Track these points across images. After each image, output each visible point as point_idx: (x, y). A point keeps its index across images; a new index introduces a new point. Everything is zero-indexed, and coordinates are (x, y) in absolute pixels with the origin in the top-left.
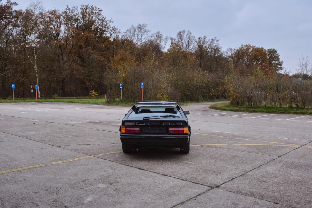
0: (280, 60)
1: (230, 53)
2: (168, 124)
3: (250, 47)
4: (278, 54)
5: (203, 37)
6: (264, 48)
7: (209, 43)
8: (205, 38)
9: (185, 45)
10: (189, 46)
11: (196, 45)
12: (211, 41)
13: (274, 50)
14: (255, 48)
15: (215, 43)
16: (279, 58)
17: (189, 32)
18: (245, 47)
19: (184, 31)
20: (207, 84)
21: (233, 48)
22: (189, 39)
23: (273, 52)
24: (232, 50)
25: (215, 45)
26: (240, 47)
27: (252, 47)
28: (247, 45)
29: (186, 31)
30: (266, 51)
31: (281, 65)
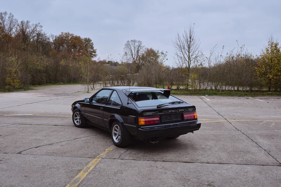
0: (95, 48)
1: (52, 39)
2: (183, 110)
3: (69, 35)
4: (92, 43)
5: (26, 21)
6: (81, 37)
7: (33, 28)
8: (28, 22)
9: (7, 27)
10: (11, 29)
11: (18, 28)
12: (34, 26)
13: (89, 39)
14: (74, 36)
15: (38, 29)
16: (93, 46)
17: (11, 15)
18: (65, 34)
19: (6, 13)
20: (46, 68)
21: (55, 35)
22: (11, 22)
23: (88, 41)
24: (54, 37)
25: (38, 30)
26: (61, 34)
27: (71, 35)
28: (67, 33)
29: (8, 13)
30: (82, 39)
31: (95, 52)
